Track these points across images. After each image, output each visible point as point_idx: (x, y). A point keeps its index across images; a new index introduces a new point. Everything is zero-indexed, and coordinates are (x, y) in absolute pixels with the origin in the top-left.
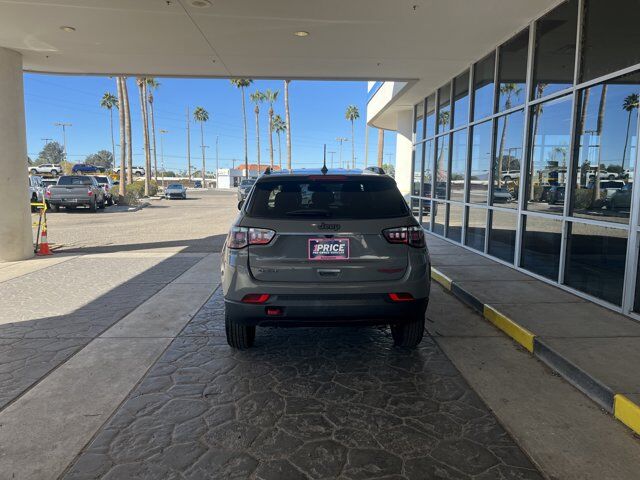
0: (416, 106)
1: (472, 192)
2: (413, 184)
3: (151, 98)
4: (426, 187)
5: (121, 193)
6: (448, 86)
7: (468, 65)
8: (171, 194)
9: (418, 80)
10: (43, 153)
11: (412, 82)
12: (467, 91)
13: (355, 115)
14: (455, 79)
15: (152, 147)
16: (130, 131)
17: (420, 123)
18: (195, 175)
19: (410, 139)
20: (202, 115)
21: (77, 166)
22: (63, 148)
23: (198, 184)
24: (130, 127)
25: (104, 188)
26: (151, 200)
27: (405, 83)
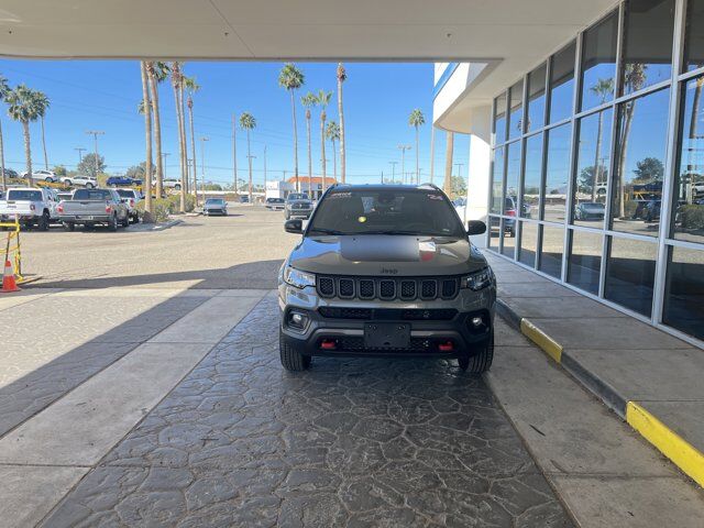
0: (496, 100)
1: (547, 207)
2: (492, 200)
3: (191, 102)
4: (508, 203)
5: (147, 209)
6: (542, 68)
7: (574, 33)
8: (209, 210)
9: (503, 59)
10: (82, 165)
11: (494, 62)
12: (573, 71)
13: (420, 120)
14: (552, 57)
15: (190, 156)
16: (159, 137)
17: (502, 122)
18: (243, 189)
19: (489, 142)
20: (250, 122)
21: (111, 178)
22: (103, 159)
23: (245, 199)
24: (159, 133)
25: (128, 203)
26: (188, 218)
27: (484, 65)
